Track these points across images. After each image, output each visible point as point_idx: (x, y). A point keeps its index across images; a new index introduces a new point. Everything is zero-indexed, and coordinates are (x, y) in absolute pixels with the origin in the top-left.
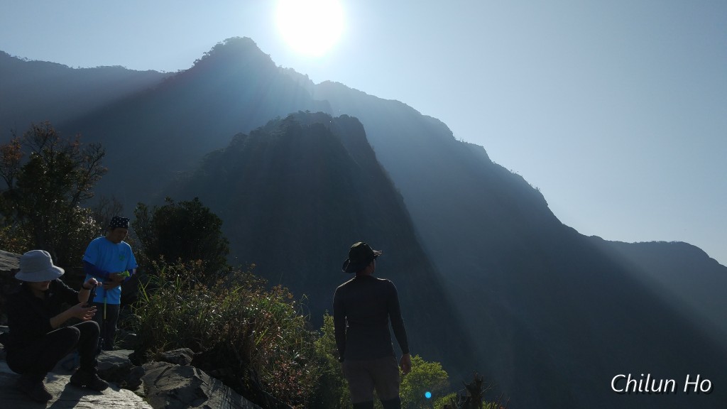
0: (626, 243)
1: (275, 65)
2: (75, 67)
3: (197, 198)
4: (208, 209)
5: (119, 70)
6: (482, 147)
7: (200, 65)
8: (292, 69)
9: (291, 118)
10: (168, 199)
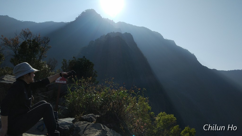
0: (225, 71)
1: (102, 18)
2: (38, 23)
3: (84, 57)
4: (89, 60)
5: (52, 22)
6: (173, 41)
7: (77, 19)
8: (108, 19)
9: (108, 35)
10: (74, 57)
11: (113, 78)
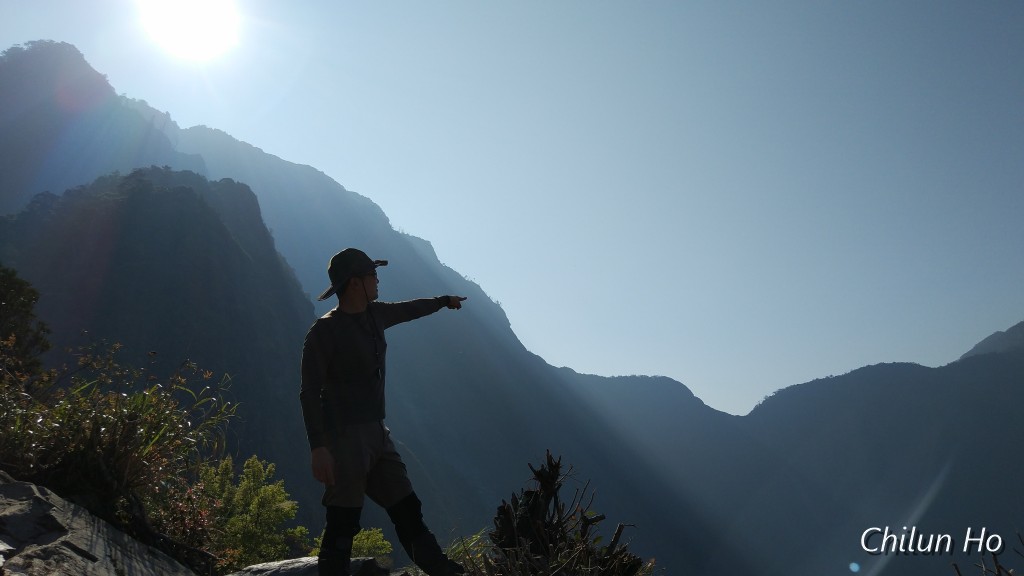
9: (138, 175)
11: (118, 345)
